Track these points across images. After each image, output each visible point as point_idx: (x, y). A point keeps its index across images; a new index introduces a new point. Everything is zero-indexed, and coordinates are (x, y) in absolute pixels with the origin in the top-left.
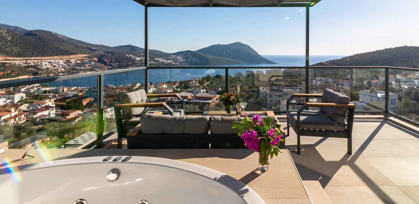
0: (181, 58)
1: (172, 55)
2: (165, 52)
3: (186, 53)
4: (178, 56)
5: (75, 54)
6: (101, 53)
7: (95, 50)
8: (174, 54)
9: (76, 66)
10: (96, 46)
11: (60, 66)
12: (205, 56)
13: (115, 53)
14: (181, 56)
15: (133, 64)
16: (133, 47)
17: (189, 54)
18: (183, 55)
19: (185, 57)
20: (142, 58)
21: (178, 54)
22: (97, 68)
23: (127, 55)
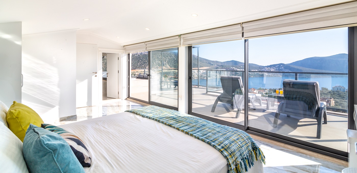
0: (274, 70)
1: (266, 68)
2: (260, 65)
3: (279, 66)
4: (271, 68)
5: (202, 67)
6: (216, 66)
7: (212, 64)
8: (268, 67)
9: (203, 74)
10: (213, 62)
11: (195, 74)
12: (299, 68)
13: (224, 66)
14: (274, 69)
15: (235, 74)
16: (236, 61)
17: (281, 67)
18: (276, 68)
19: (278, 69)
20: (242, 69)
21: (271, 66)
22: (213, 76)
23: (231, 68)
